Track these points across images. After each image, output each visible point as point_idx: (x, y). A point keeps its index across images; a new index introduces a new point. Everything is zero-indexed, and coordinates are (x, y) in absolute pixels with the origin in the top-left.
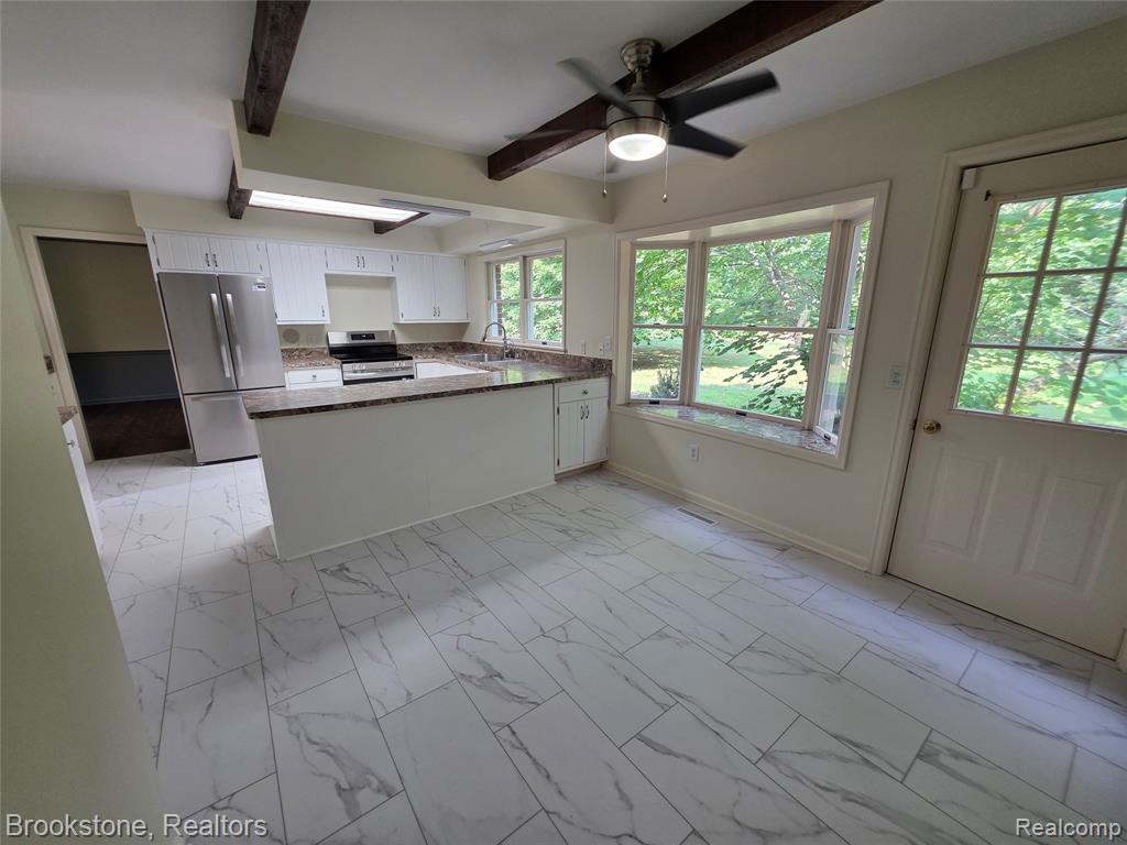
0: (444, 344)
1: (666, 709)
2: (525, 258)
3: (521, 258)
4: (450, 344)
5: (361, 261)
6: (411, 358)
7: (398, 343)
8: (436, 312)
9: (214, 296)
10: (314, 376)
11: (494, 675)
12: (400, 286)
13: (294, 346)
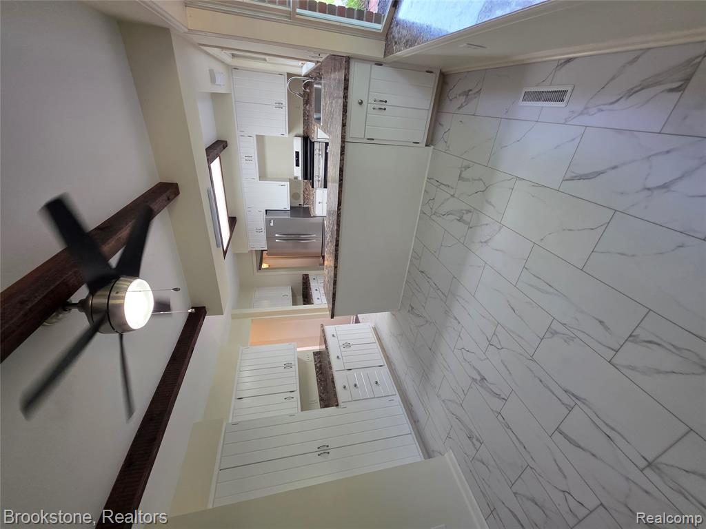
1: (570, 409)
5: (248, 158)
11: (483, 379)
12: (262, 133)
13: (302, 196)
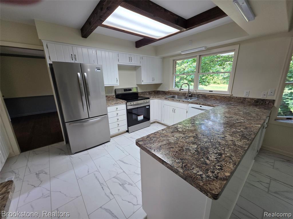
0: (151, 91)
2: (200, 56)
3: (198, 57)
4: (153, 91)
5: (130, 59)
6: (149, 98)
7: (139, 92)
8: (153, 80)
9: (79, 74)
10: (117, 108)
12: (142, 69)
